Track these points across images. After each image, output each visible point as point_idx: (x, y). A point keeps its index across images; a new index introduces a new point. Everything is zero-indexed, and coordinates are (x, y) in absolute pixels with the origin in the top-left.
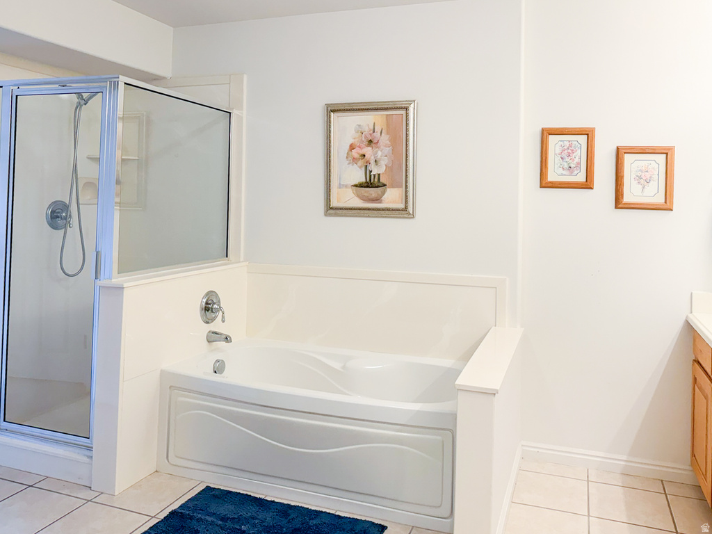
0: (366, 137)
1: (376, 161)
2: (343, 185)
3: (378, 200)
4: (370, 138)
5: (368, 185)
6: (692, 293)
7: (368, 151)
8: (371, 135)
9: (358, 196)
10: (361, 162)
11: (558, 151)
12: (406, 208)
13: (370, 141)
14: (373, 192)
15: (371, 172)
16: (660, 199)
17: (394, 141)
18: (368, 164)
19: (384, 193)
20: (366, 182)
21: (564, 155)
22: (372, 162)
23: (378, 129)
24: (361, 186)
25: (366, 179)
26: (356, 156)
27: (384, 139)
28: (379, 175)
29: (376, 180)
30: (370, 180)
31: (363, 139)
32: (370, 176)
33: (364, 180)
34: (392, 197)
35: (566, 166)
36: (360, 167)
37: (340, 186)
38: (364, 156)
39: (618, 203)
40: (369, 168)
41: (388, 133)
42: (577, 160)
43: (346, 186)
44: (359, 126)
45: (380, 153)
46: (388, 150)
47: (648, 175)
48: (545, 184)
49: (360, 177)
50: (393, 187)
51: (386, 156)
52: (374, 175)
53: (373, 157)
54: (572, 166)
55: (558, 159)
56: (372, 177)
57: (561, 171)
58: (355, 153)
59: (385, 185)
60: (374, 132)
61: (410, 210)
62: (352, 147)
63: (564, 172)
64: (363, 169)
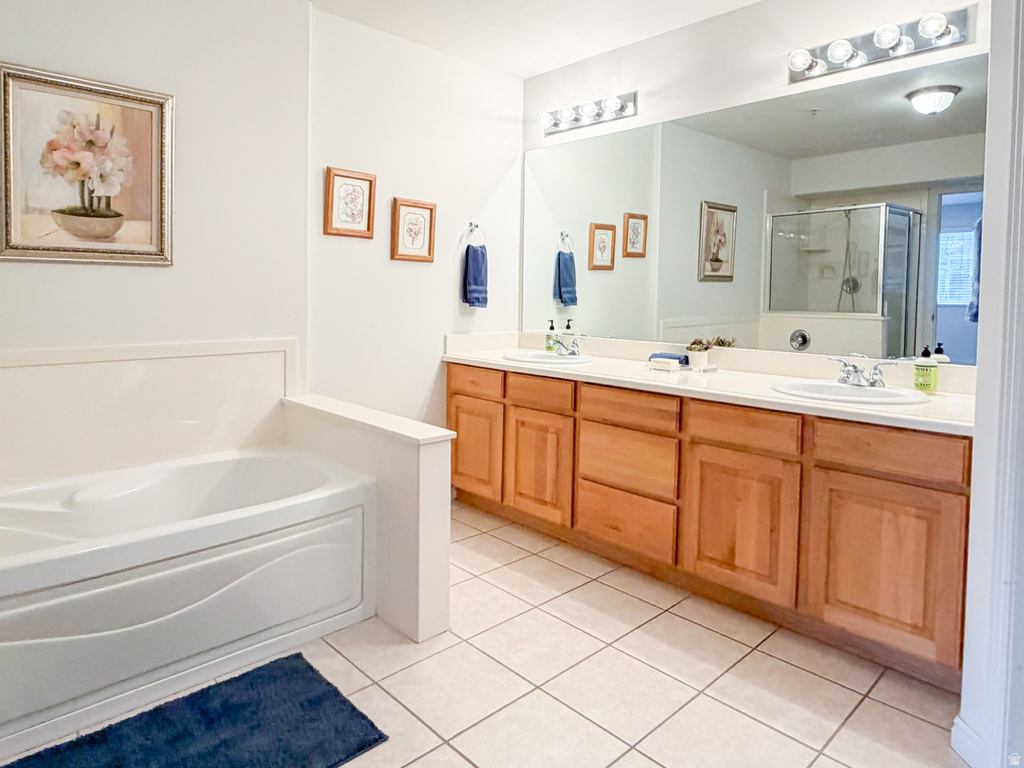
0: (81, 134)
1: (101, 176)
2: (34, 209)
3: (106, 237)
4: (89, 137)
5: (88, 211)
6: (445, 337)
7: (87, 158)
8: (91, 132)
9: (67, 229)
10: (71, 174)
11: (343, 195)
12: (162, 251)
13: (91, 143)
14: (96, 225)
15: (93, 191)
16: (424, 253)
17: (136, 150)
18: (87, 180)
19: (118, 227)
20: (84, 207)
21: (348, 201)
22: (95, 175)
23: (106, 125)
24: (73, 212)
25: (83, 202)
26: (63, 163)
27: (118, 143)
28: (108, 198)
29: (103, 204)
30: (91, 205)
31: (76, 136)
32: (91, 199)
33: (78, 204)
34: (133, 234)
35: (349, 213)
36: (71, 182)
37: (27, 210)
38: (78, 164)
39: (393, 253)
40: (89, 185)
41: (125, 134)
42: (359, 207)
43: (41, 211)
44: (68, 113)
45: (109, 165)
46: (124, 162)
47: (417, 228)
48: (327, 230)
49: (71, 198)
50: (133, 218)
51: (121, 170)
52: (99, 198)
53: (96, 169)
54: (355, 213)
55: (342, 203)
56: (95, 200)
57: (344, 217)
58: (57, 156)
59: (119, 215)
60: (98, 128)
61: (167, 254)
62: (52, 147)
63: (348, 219)
64: (77, 186)
